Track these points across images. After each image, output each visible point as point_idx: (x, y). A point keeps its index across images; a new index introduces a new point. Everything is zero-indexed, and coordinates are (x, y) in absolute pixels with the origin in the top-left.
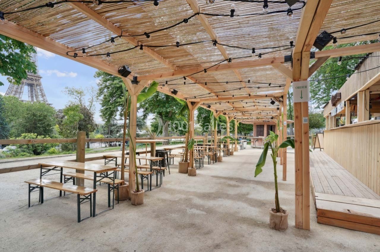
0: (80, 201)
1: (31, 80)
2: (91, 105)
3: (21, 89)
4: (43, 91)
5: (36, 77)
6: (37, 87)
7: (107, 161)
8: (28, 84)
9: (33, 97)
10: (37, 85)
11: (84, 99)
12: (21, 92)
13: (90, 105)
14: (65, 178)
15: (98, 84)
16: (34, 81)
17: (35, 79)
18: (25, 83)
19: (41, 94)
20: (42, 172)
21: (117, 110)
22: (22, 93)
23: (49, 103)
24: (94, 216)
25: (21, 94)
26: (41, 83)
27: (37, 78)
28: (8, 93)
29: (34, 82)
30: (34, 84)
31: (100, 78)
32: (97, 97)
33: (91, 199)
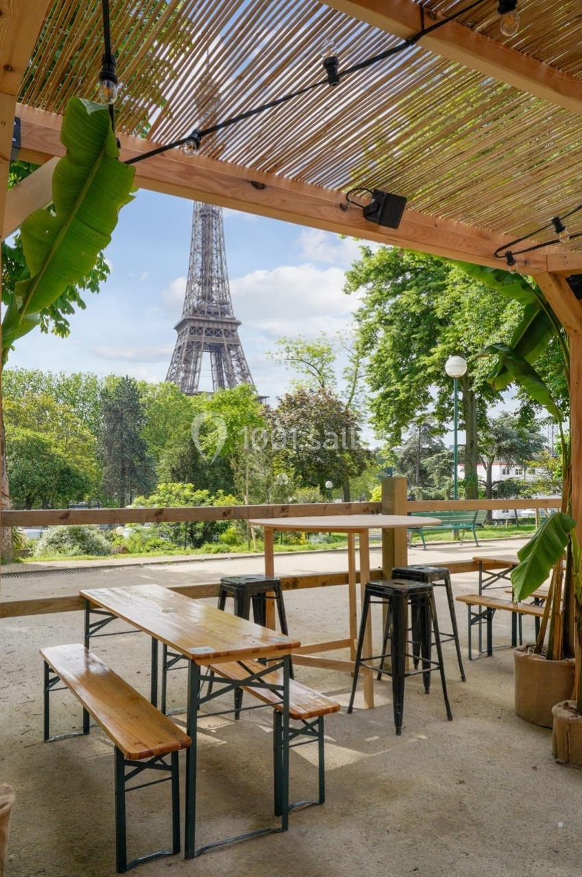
0: (126, 773)
1: (215, 333)
2: (354, 388)
3: (196, 363)
4: (244, 362)
5: (227, 323)
6: (231, 351)
7: (485, 576)
8: (209, 346)
9: (223, 381)
10: (231, 348)
11: (331, 371)
12: (197, 370)
13: (351, 389)
14: (166, 653)
15: (357, 313)
16: (224, 337)
17: (225, 330)
18: (203, 344)
19: (238, 369)
20: (91, 623)
21: (427, 399)
22: (199, 371)
23: (261, 394)
24: (190, 855)
25: (197, 375)
26: (238, 340)
27: (229, 327)
28: (171, 376)
29: (224, 340)
30: (223, 345)
31: (362, 292)
32: (357, 358)
33: (174, 768)
